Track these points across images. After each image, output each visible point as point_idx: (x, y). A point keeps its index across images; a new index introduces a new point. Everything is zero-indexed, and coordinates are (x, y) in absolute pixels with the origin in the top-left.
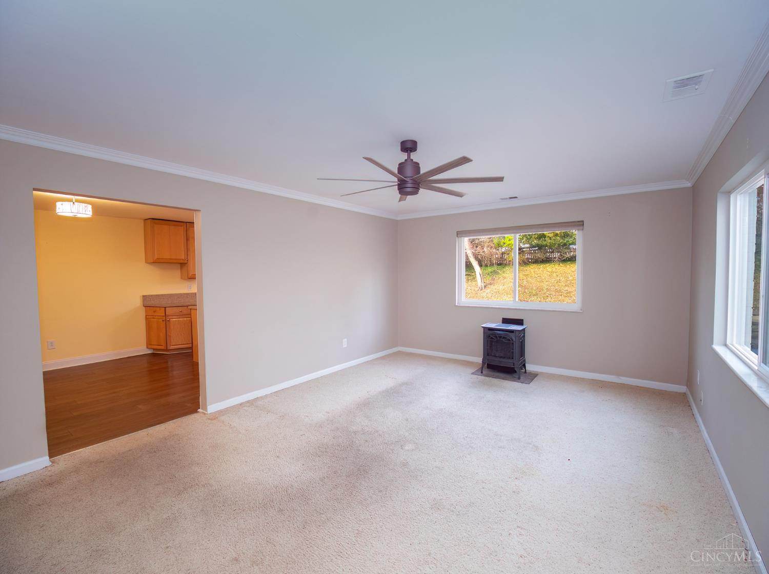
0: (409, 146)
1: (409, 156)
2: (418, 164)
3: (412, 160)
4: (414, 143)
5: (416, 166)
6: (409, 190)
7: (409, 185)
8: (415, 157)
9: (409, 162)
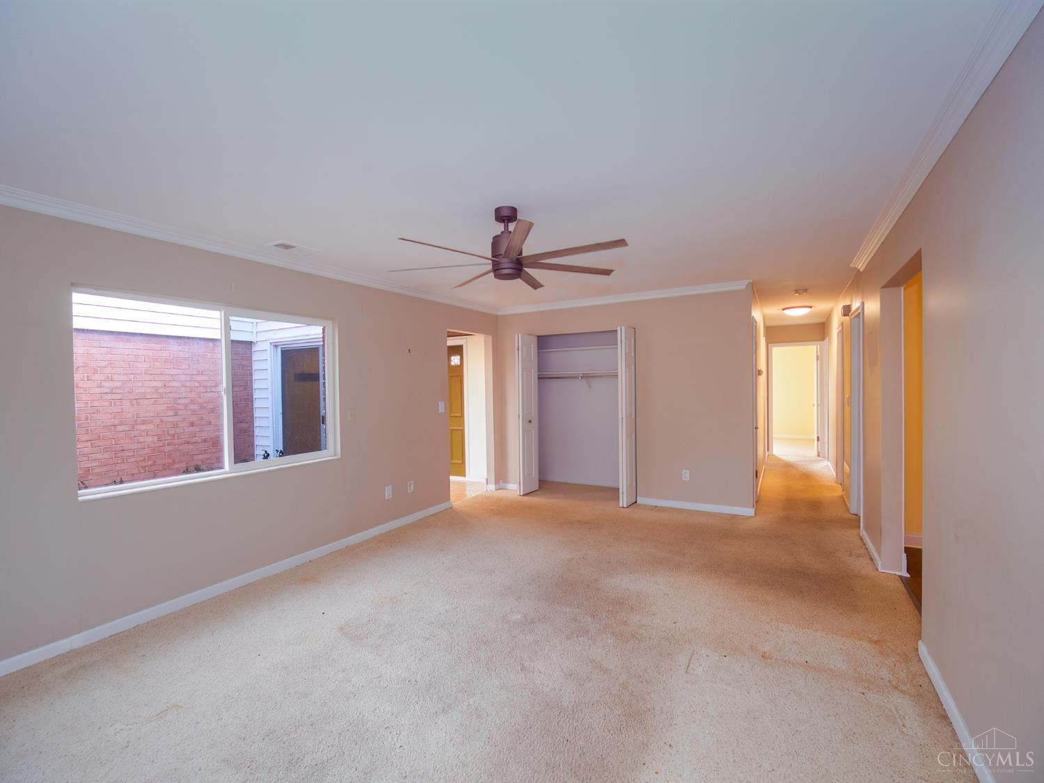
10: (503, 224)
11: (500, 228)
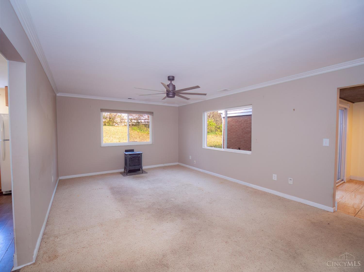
0: (171, 78)
1: (171, 82)
2: (175, 85)
3: (172, 84)
4: (173, 77)
5: (174, 87)
6: (171, 96)
7: (171, 94)
8: (173, 82)
9: (171, 85)
10: (170, 81)
11: (169, 82)
